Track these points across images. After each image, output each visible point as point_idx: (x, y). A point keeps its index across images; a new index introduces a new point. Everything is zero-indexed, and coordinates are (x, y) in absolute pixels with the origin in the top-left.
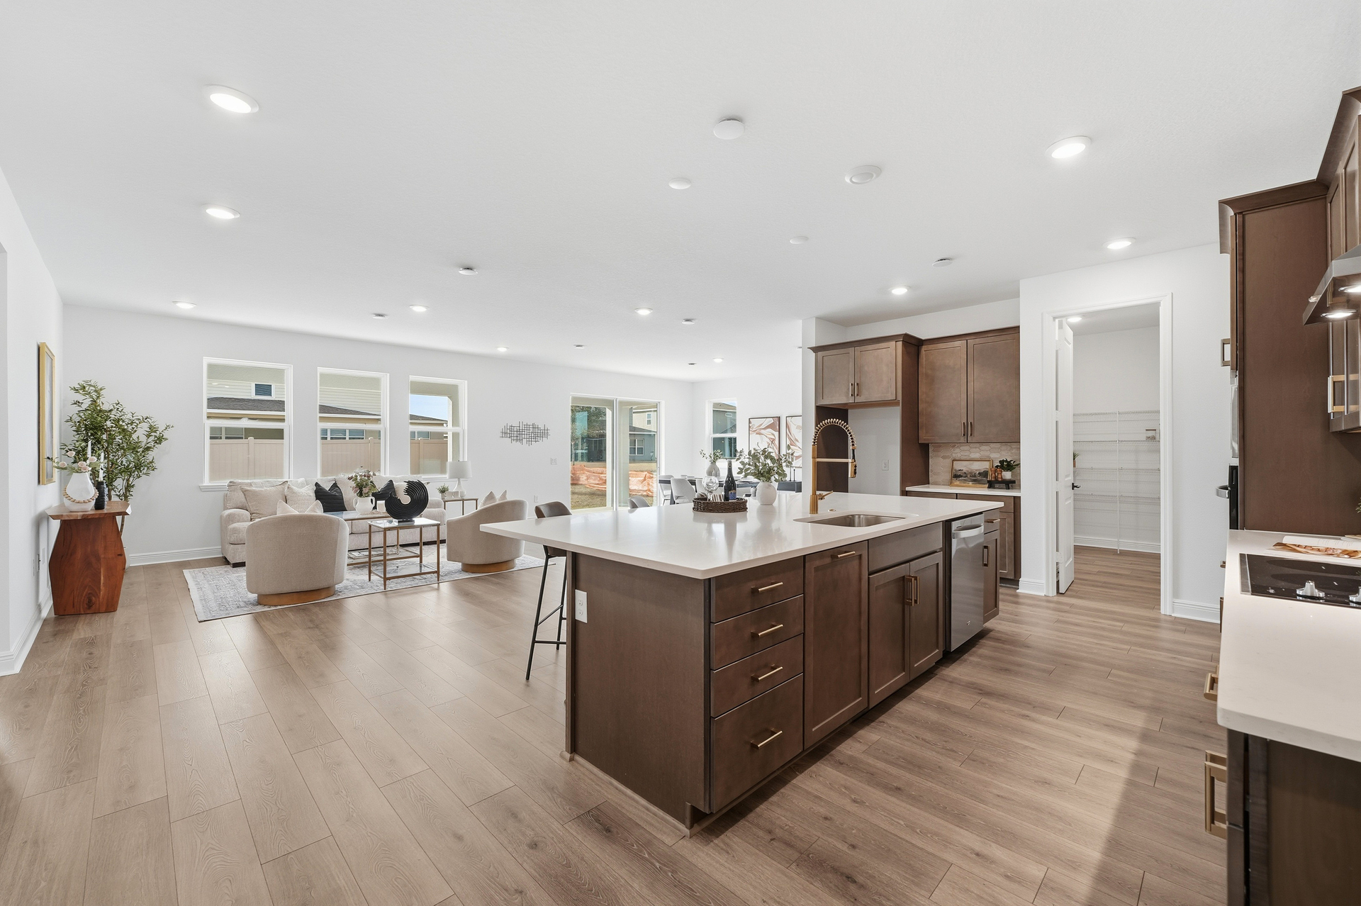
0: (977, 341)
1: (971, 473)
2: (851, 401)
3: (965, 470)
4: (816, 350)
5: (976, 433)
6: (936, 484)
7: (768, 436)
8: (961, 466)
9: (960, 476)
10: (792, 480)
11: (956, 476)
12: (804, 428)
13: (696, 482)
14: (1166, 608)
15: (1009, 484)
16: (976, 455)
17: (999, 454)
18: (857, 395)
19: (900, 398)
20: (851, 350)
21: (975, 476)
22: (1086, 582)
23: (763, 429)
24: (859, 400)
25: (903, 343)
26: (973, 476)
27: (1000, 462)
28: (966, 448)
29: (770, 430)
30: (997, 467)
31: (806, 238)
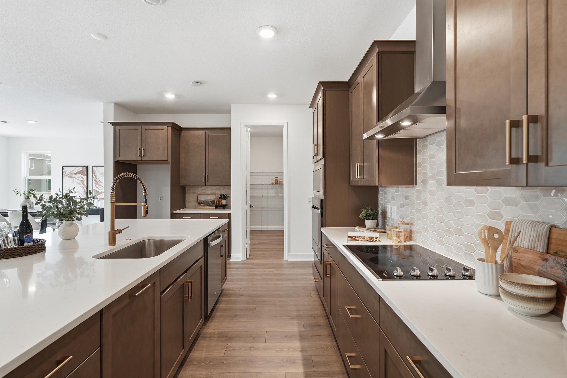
0: (211, 132)
1: (207, 201)
2: (139, 159)
3: (204, 200)
4: (114, 124)
5: (209, 181)
6: (189, 208)
7: (78, 179)
8: (202, 198)
9: (202, 203)
10: (98, 207)
11: (200, 203)
12: (105, 174)
13: (9, 214)
14: (286, 258)
15: (225, 207)
16: (209, 192)
17: (220, 192)
18: (143, 156)
19: (170, 159)
20: (139, 128)
21: (209, 203)
22: (255, 250)
23: (74, 174)
24: (144, 159)
25: (171, 128)
26: (208, 203)
27: (221, 195)
28: (204, 188)
29: (80, 175)
30: (219, 198)
31: (106, 38)
